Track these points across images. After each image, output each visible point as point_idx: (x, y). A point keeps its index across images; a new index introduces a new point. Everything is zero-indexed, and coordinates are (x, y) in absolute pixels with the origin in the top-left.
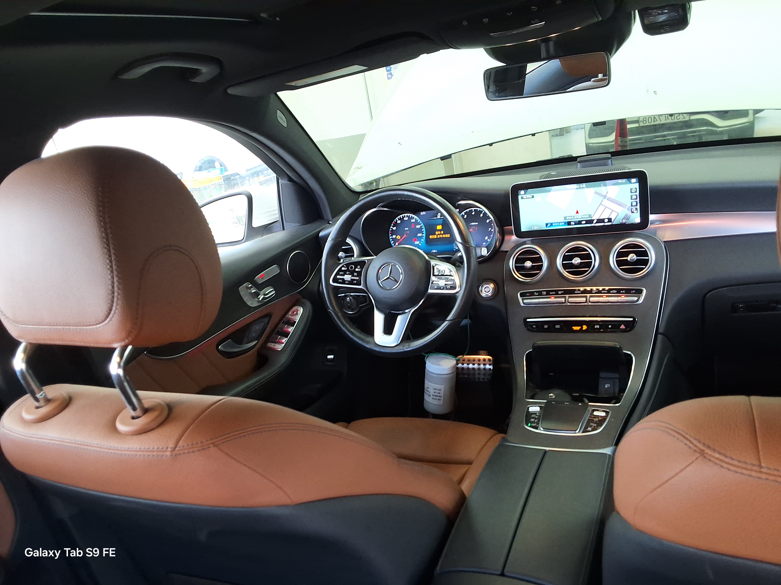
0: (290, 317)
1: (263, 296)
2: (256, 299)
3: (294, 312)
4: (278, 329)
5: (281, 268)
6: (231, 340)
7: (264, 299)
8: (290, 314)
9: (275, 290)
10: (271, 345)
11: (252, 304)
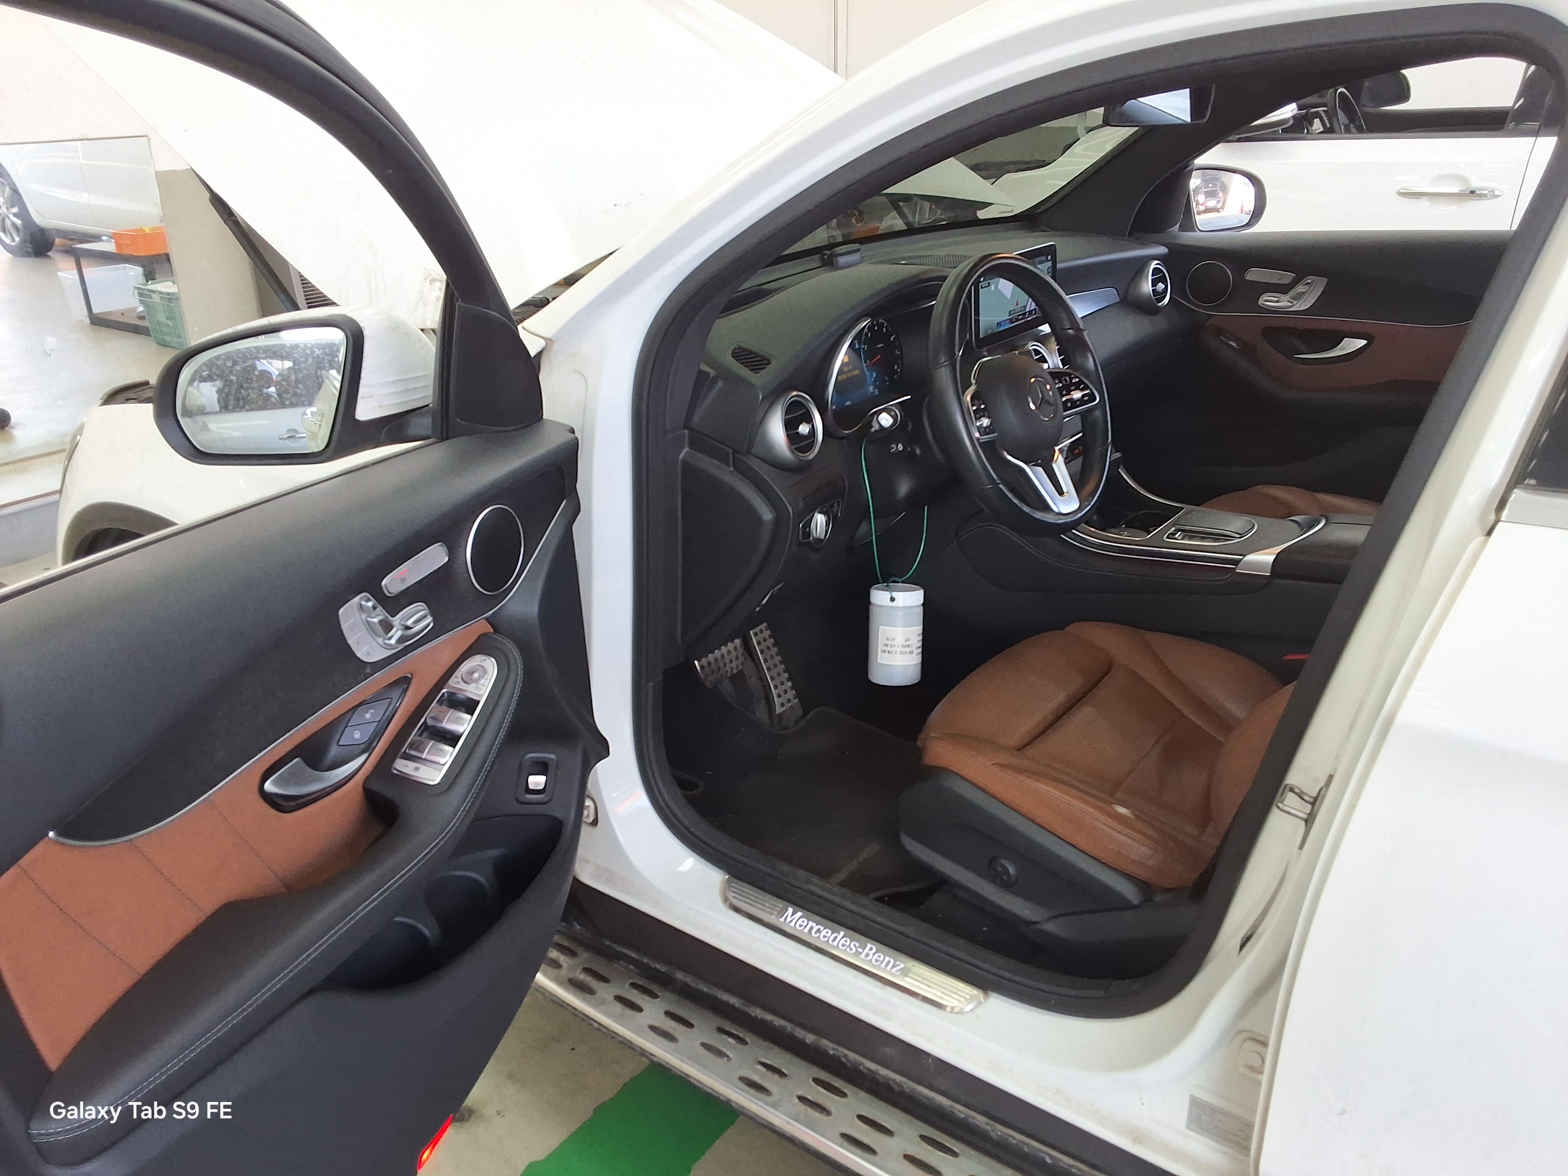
0: (462, 686)
1: (399, 633)
2: (380, 640)
3: (473, 673)
4: (426, 719)
5: (451, 553)
6: (303, 763)
7: (401, 640)
8: (460, 676)
9: (432, 615)
10: (402, 766)
11: (368, 654)
